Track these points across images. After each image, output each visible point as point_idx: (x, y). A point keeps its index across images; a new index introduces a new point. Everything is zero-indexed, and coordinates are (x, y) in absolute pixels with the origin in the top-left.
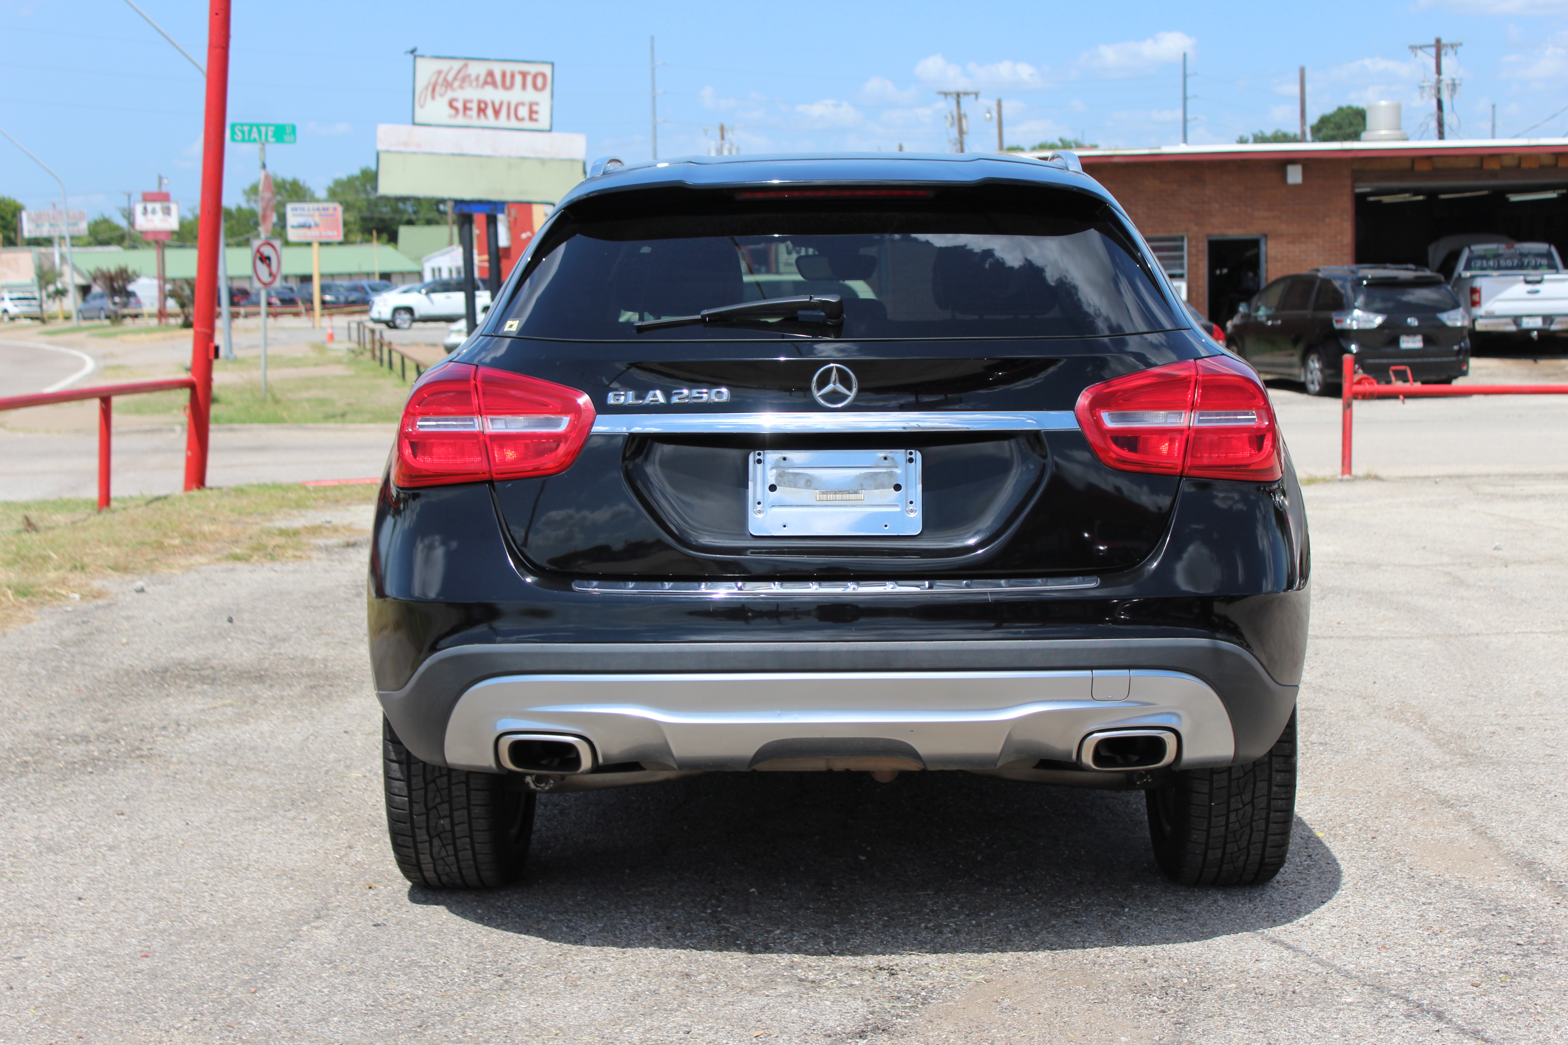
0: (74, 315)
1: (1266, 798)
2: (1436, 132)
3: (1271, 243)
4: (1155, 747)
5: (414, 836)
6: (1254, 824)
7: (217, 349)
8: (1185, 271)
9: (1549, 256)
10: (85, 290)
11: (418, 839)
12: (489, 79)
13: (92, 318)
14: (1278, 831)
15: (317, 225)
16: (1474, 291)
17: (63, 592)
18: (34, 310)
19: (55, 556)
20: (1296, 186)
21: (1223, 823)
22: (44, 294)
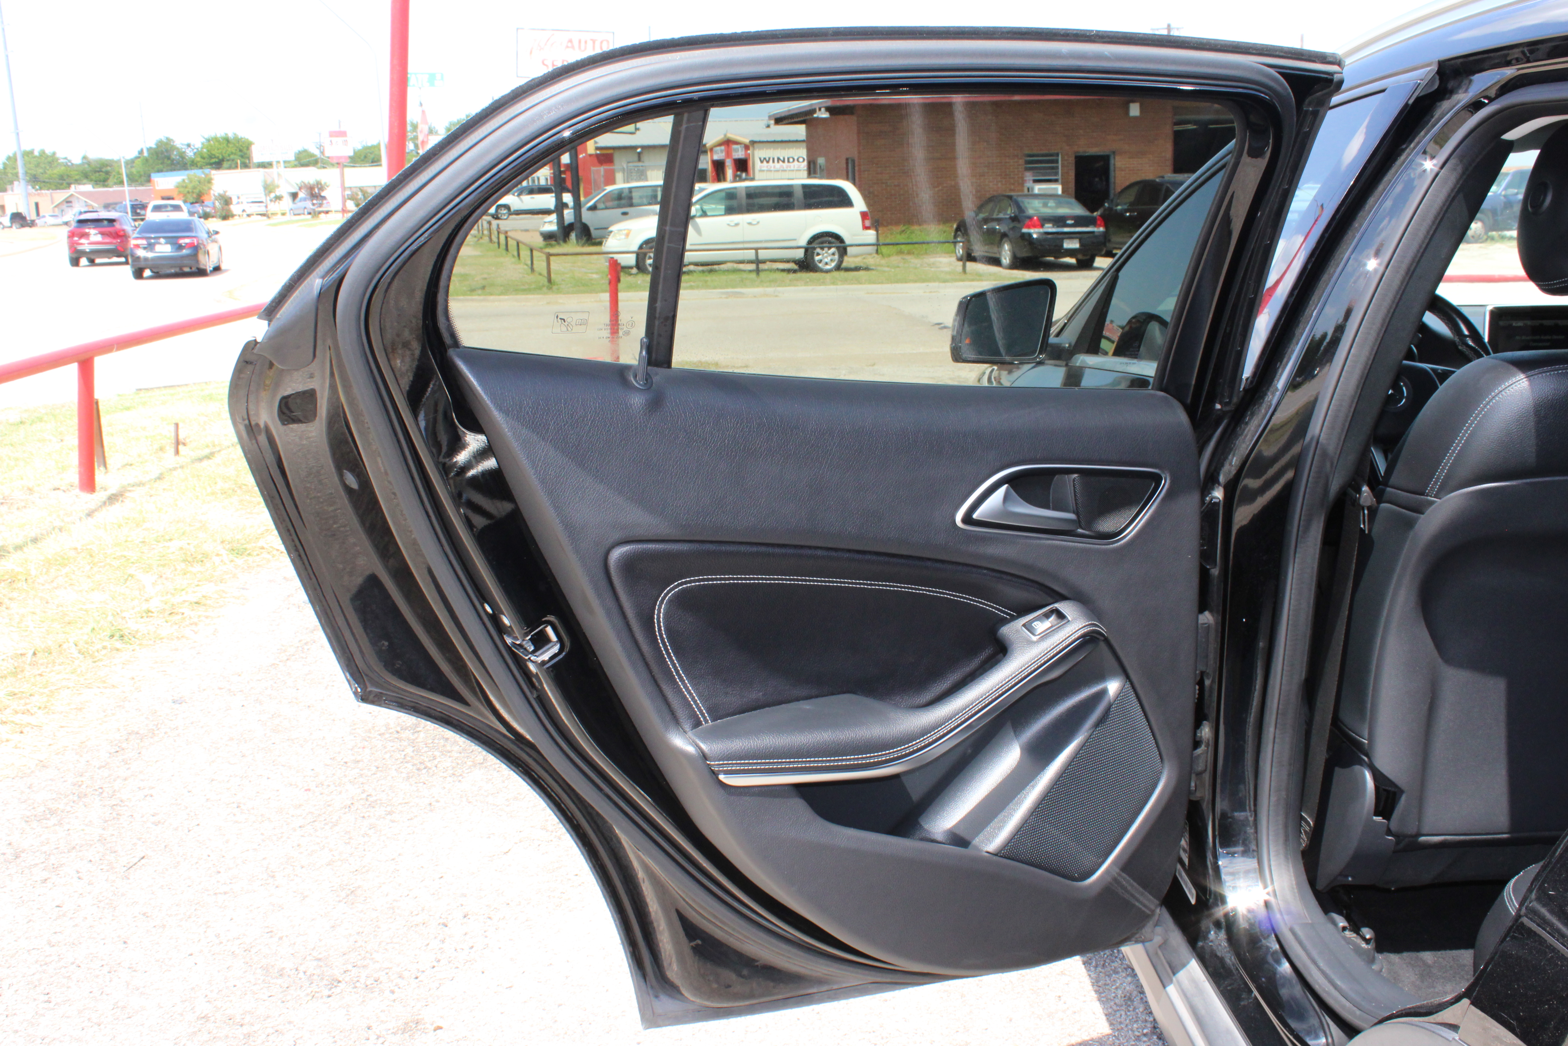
0: (288, 212)
3: (1117, 158)
8: (1059, 177)
10: (294, 196)
13: (299, 214)
18: (261, 209)
20: (1135, 118)
22: (268, 198)
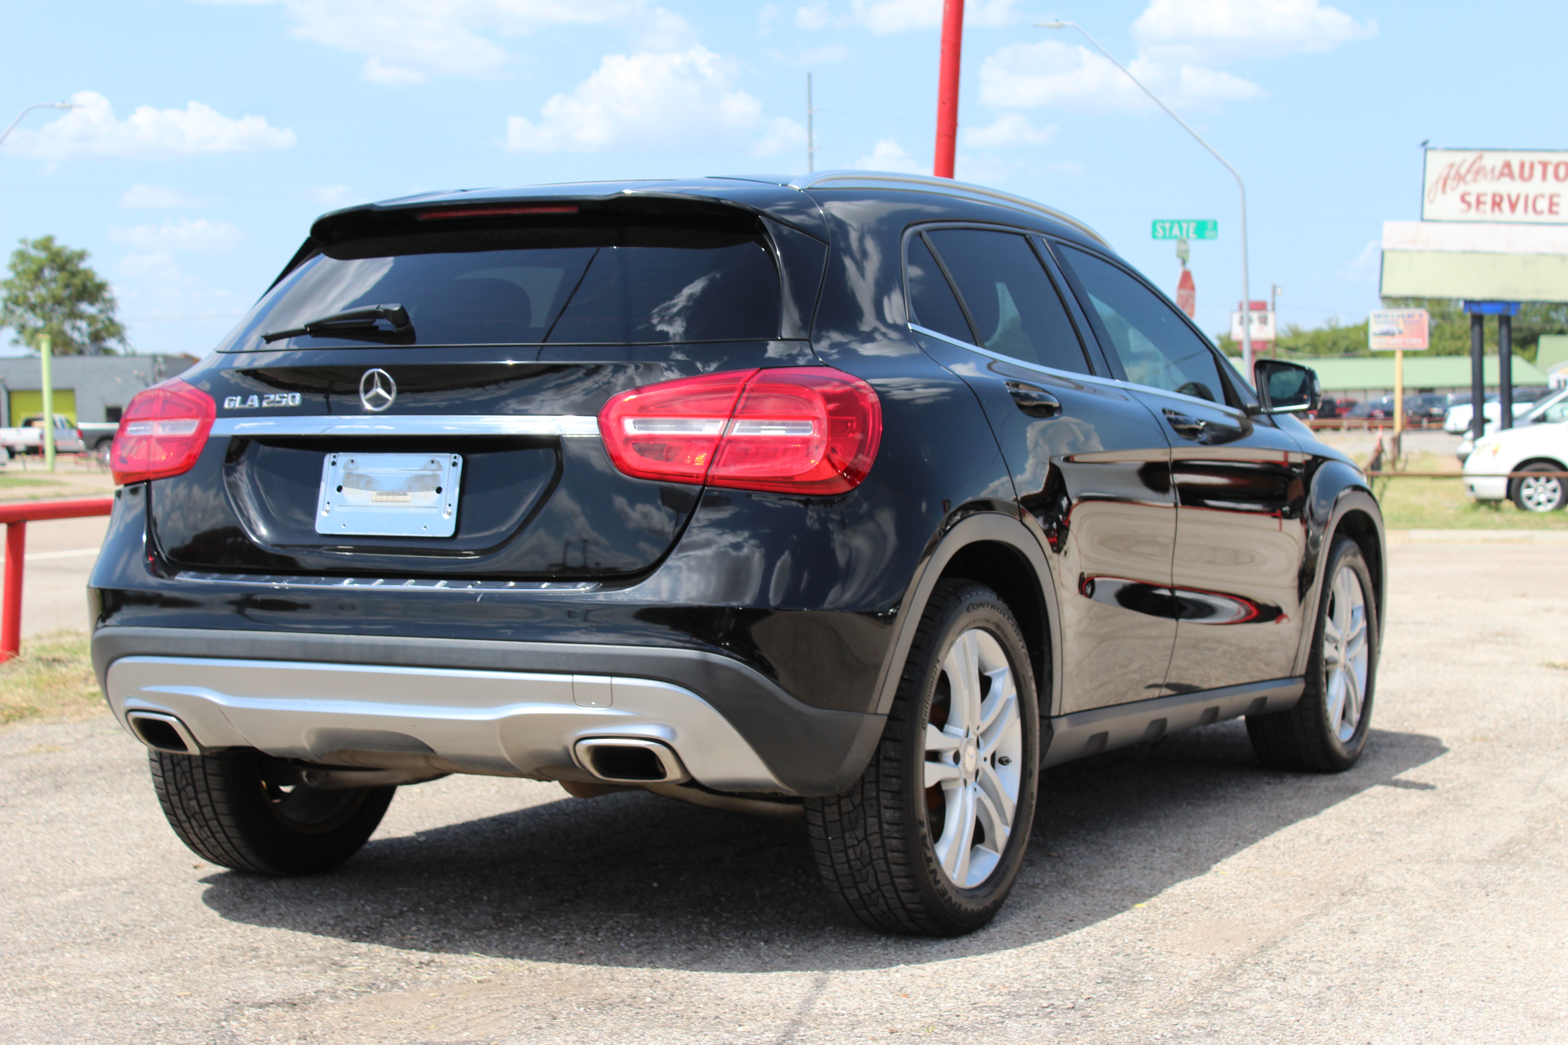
12: (1506, 171)
15: (1401, 333)
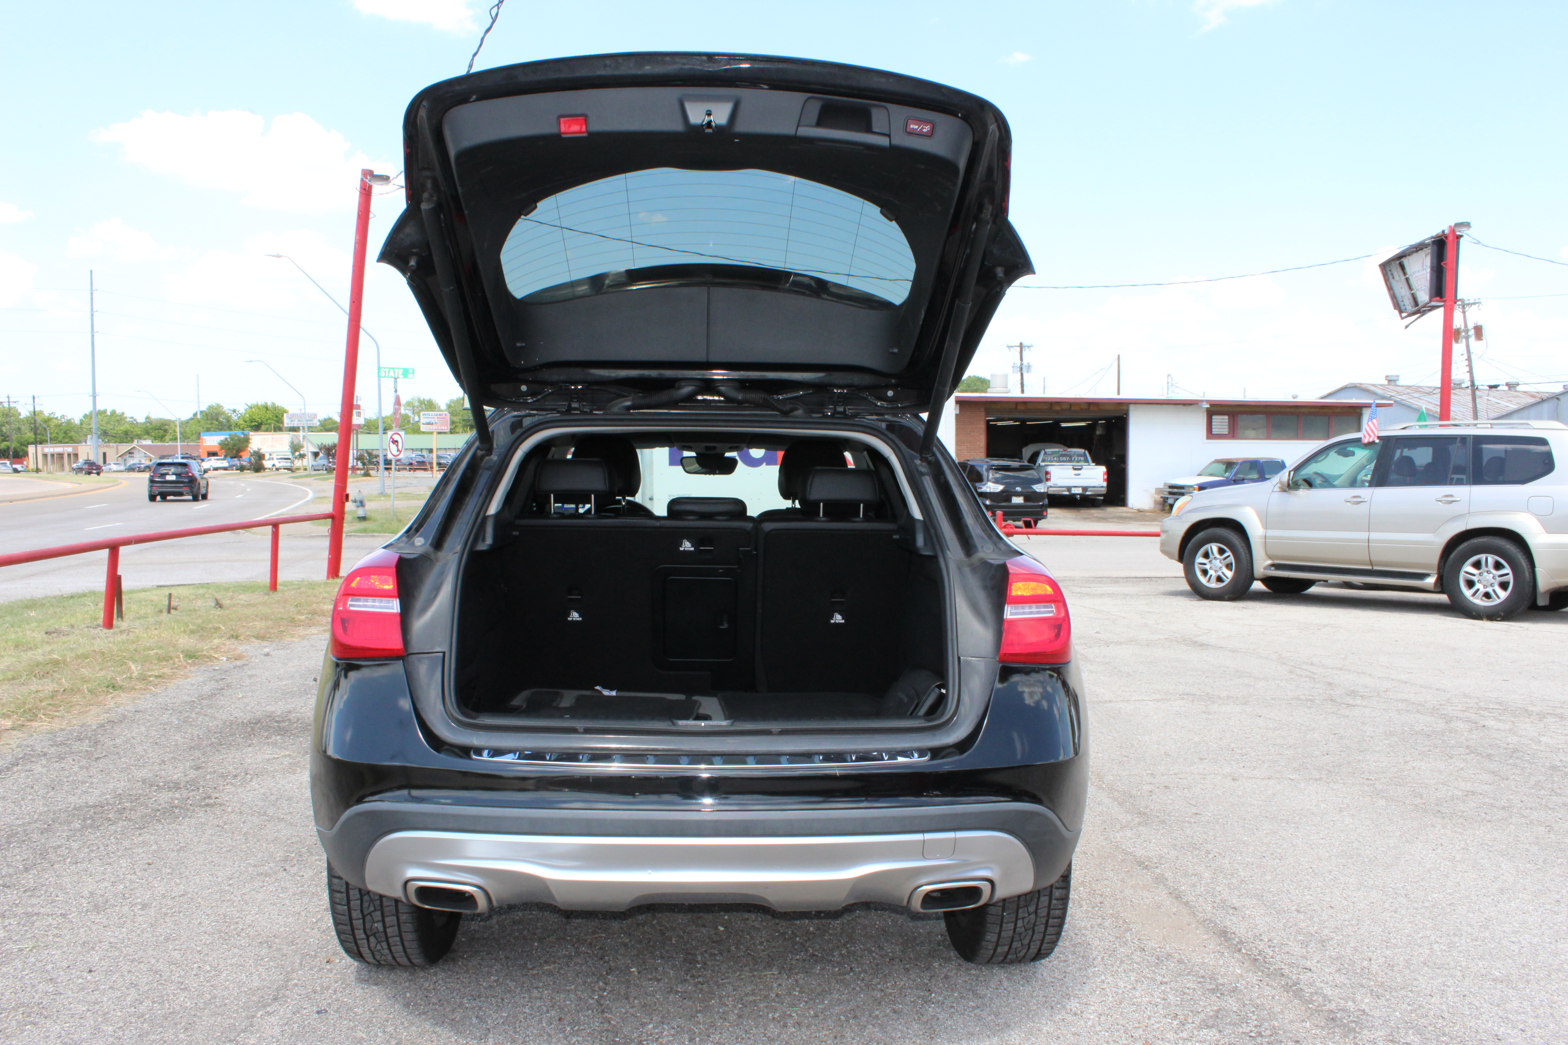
0: (309, 468)
1: (1047, 909)
2: (1020, 390)
4: (974, 893)
5: (354, 935)
6: (1036, 928)
7: (347, 496)
9: (1085, 455)
10: (316, 455)
11: (357, 937)
13: (318, 470)
14: (1054, 932)
15: (436, 423)
16: (1047, 473)
17: (216, 656)
18: (287, 464)
19: (223, 628)
21: (1012, 928)
22: (294, 457)
